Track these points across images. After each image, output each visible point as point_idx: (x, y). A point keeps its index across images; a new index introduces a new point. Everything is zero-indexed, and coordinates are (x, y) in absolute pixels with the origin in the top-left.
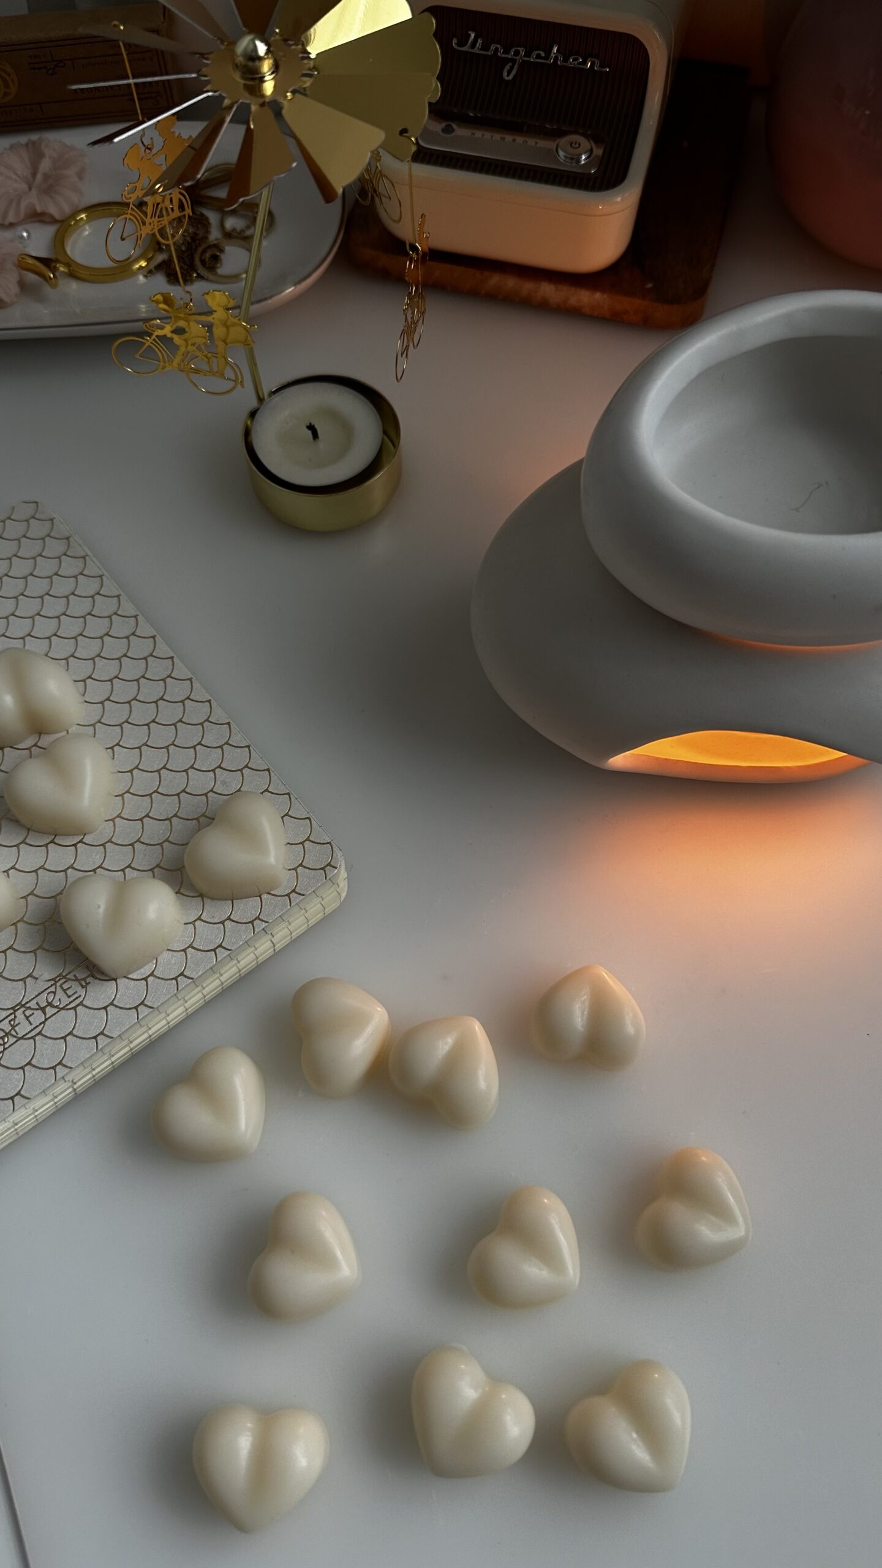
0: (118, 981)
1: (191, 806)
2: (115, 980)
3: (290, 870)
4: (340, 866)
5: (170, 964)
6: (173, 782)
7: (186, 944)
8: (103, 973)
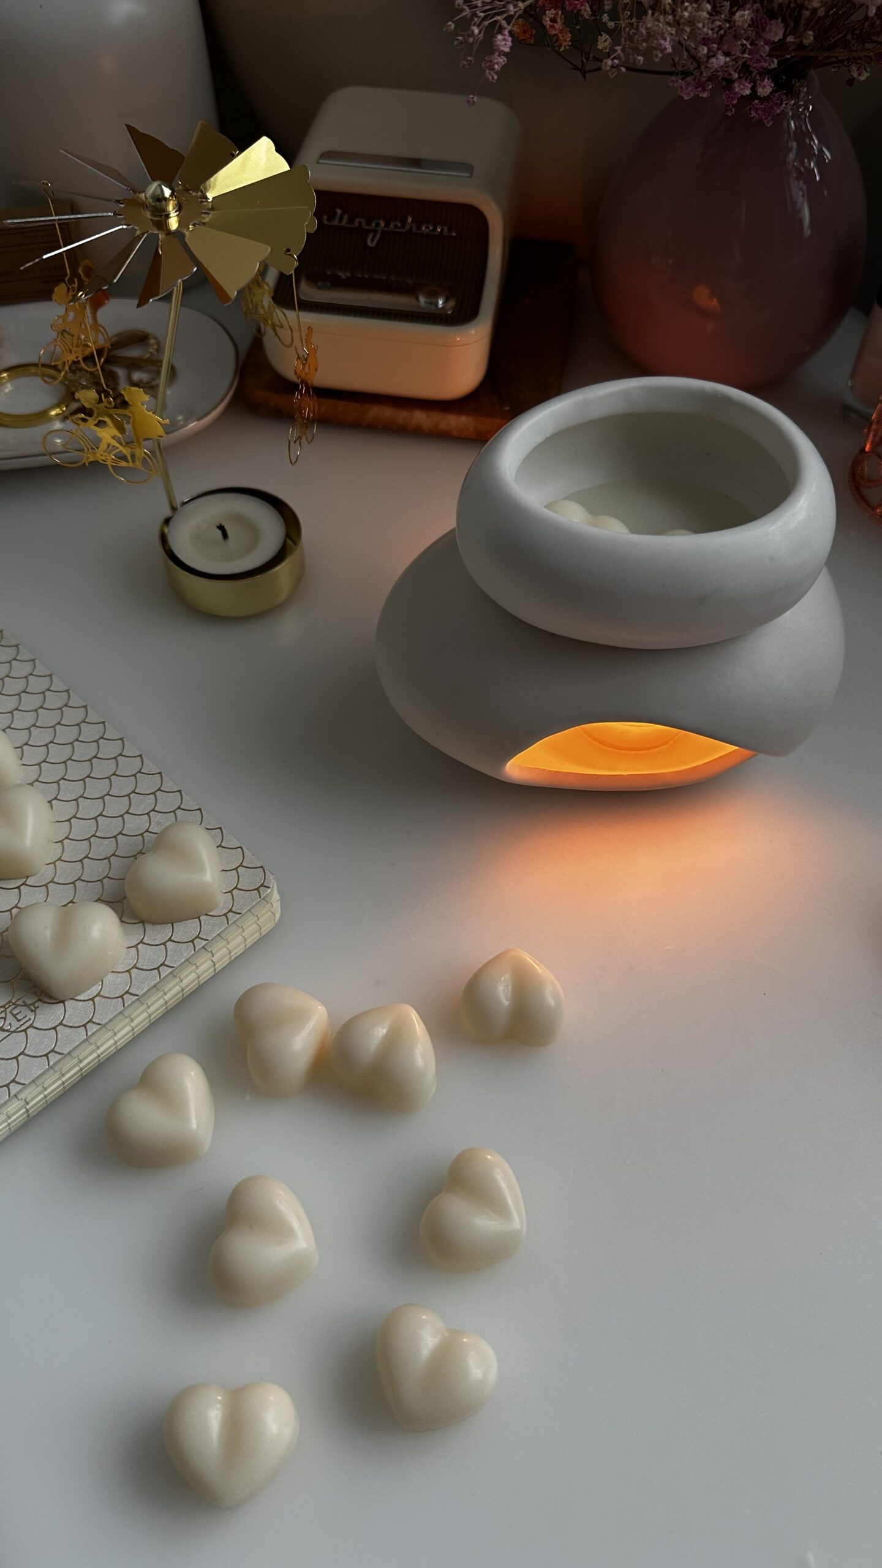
0: (66, 1003)
1: (126, 845)
2: (63, 1002)
3: (225, 893)
4: (272, 887)
5: (114, 984)
6: (110, 827)
7: (129, 965)
8: (50, 997)
